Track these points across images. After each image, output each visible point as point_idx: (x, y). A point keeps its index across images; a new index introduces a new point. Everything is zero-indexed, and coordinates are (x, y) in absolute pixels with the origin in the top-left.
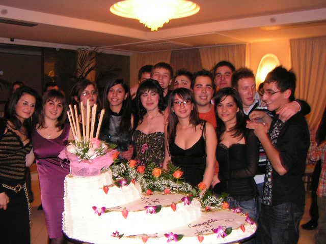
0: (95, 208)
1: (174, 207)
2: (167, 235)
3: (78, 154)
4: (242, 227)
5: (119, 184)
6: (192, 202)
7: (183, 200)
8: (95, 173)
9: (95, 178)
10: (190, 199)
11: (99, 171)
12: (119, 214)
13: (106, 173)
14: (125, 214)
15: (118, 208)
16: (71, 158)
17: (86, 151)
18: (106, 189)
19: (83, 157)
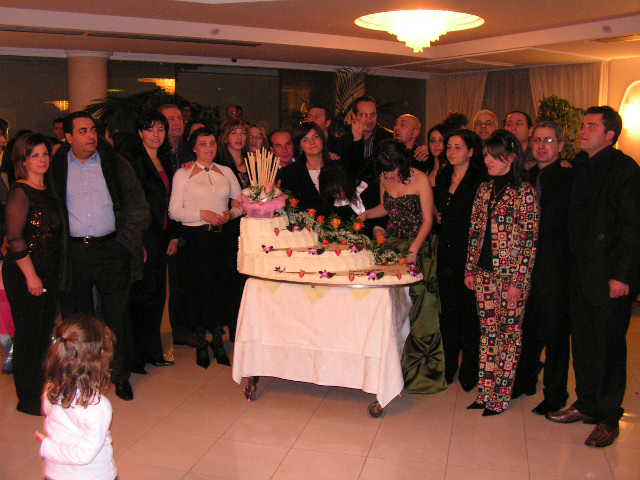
0: (263, 246)
1: (338, 253)
2: (321, 272)
3: (251, 196)
4: (399, 277)
5: (290, 228)
6: (361, 252)
7: (351, 247)
8: (267, 215)
9: (268, 220)
10: (359, 249)
11: (272, 214)
12: (285, 252)
13: (281, 218)
14: (289, 252)
15: (283, 249)
16: (245, 200)
17: (258, 194)
18: (277, 231)
19: (256, 198)
